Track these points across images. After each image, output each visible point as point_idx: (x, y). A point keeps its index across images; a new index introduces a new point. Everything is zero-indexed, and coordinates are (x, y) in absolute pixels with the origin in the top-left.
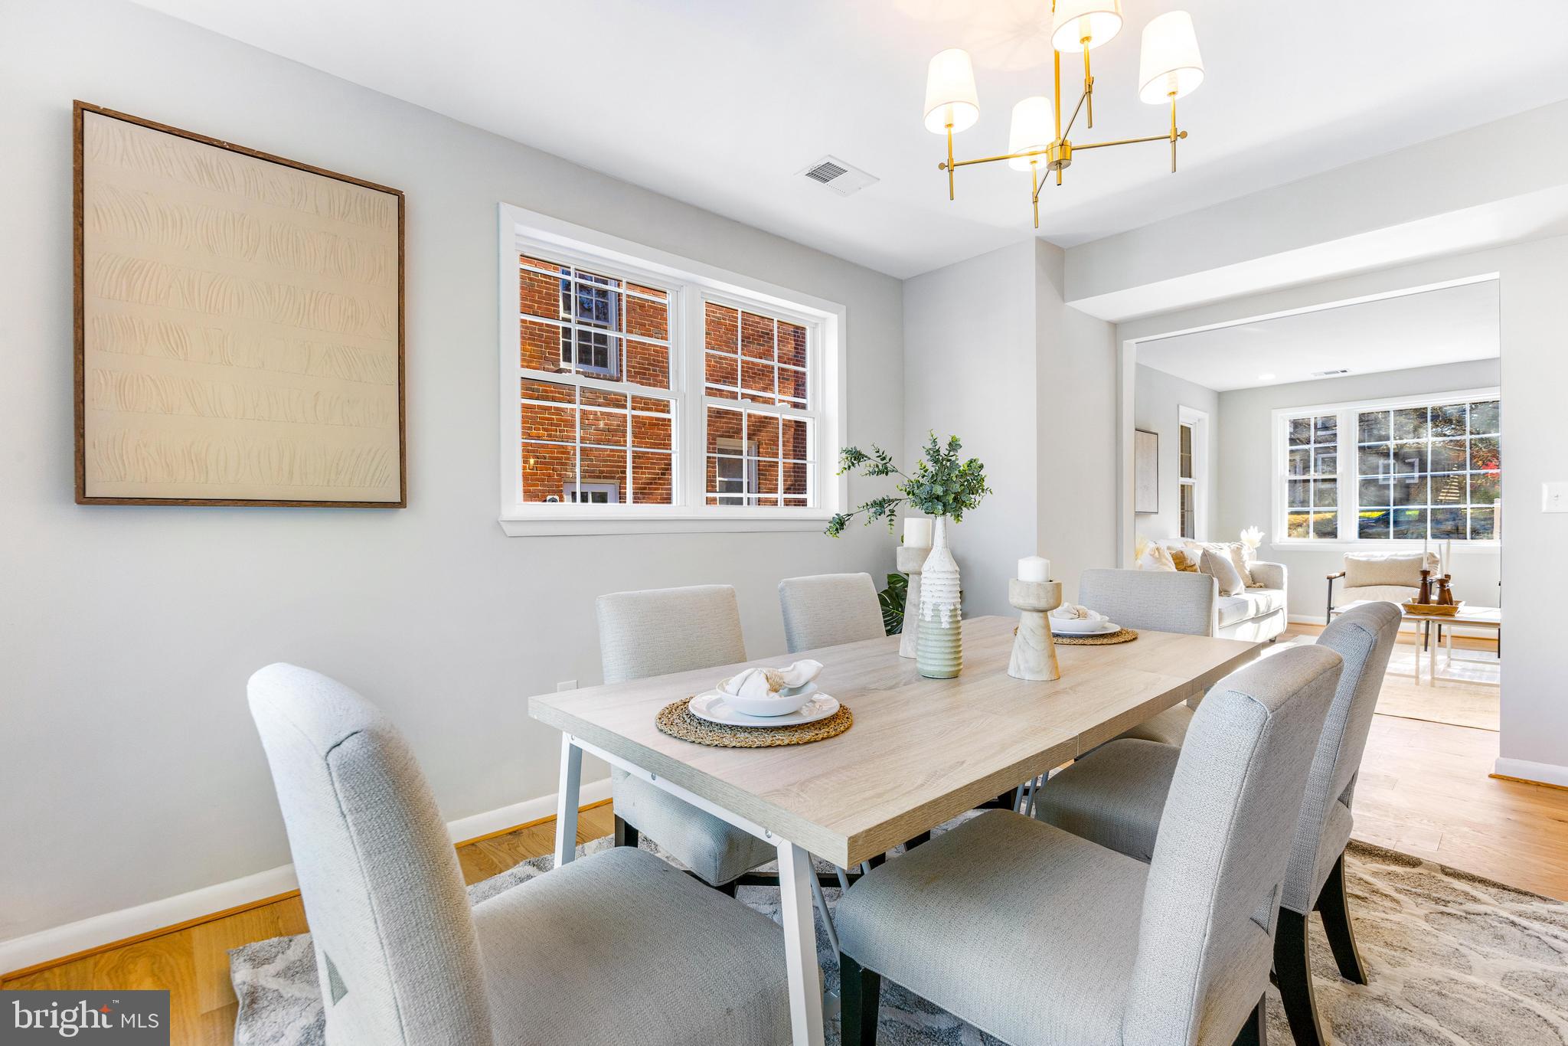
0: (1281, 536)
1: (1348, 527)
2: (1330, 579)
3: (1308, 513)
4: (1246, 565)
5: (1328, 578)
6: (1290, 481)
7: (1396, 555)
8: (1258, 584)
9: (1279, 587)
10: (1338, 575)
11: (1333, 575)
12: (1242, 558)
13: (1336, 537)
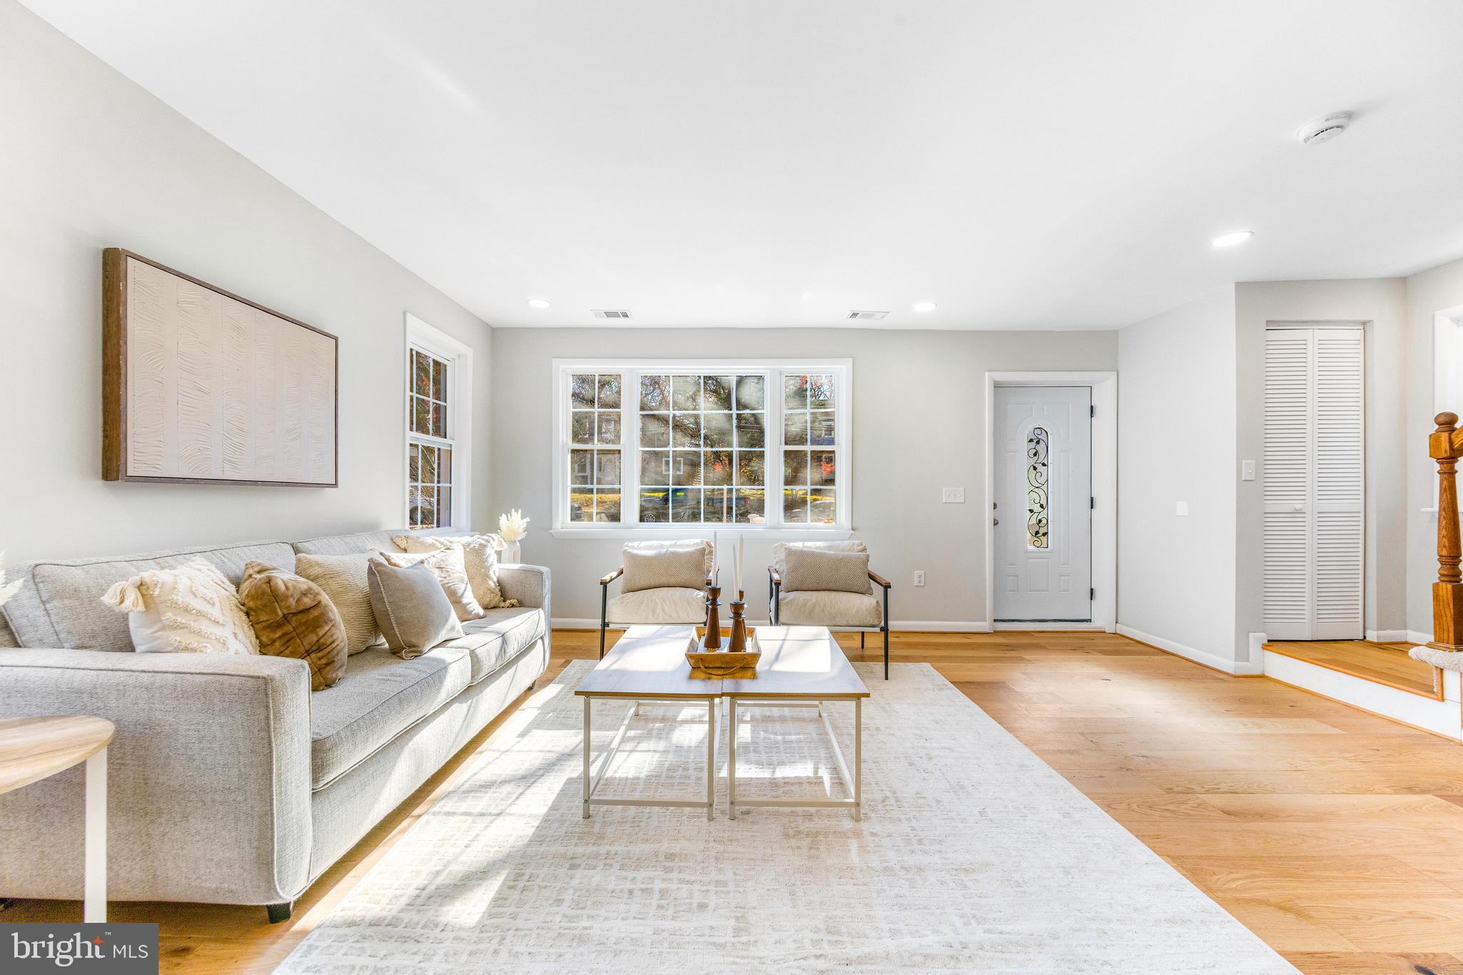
0: (562, 520)
1: (631, 511)
2: (604, 584)
3: (591, 491)
4: (491, 572)
5: (601, 583)
6: (574, 451)
7: (675, 545)
8: (508, 602)
9: (537, 606)
10: (614, 574)
11: (607, 578)
12: (486, 560)
13: (619, 520)
